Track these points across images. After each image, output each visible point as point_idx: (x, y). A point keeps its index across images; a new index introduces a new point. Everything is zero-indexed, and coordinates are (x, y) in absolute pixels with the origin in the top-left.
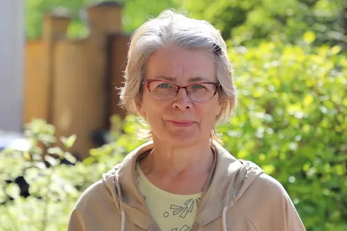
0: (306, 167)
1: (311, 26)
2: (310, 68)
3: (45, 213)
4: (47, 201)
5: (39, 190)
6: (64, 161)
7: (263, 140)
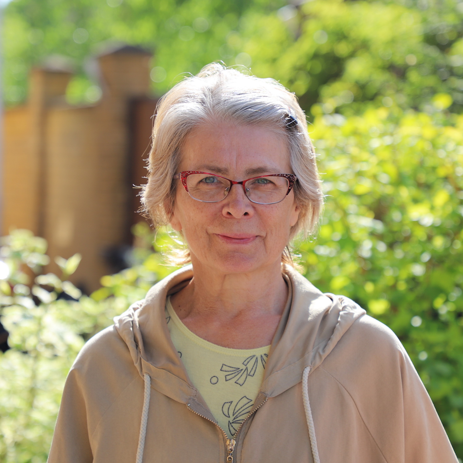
0: (439, 303)
1: (444, 81)
2: (444, 147)
3: (34, 376)
4: (37, 357)
5: (24, 340)
6: (63, 296)
7: (371, 260)
